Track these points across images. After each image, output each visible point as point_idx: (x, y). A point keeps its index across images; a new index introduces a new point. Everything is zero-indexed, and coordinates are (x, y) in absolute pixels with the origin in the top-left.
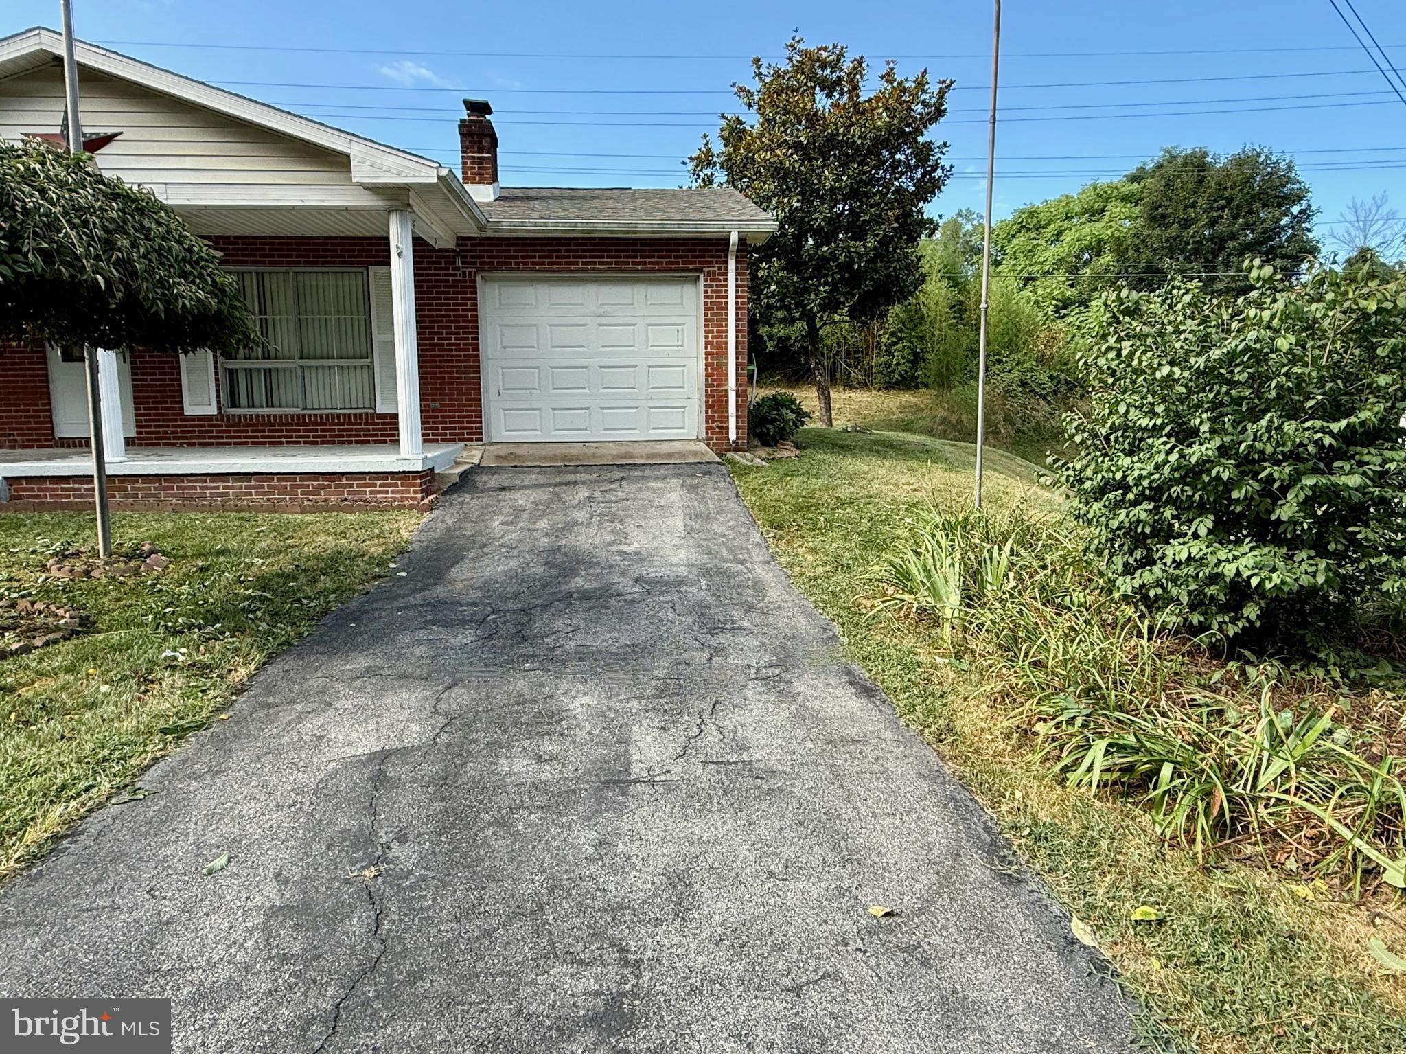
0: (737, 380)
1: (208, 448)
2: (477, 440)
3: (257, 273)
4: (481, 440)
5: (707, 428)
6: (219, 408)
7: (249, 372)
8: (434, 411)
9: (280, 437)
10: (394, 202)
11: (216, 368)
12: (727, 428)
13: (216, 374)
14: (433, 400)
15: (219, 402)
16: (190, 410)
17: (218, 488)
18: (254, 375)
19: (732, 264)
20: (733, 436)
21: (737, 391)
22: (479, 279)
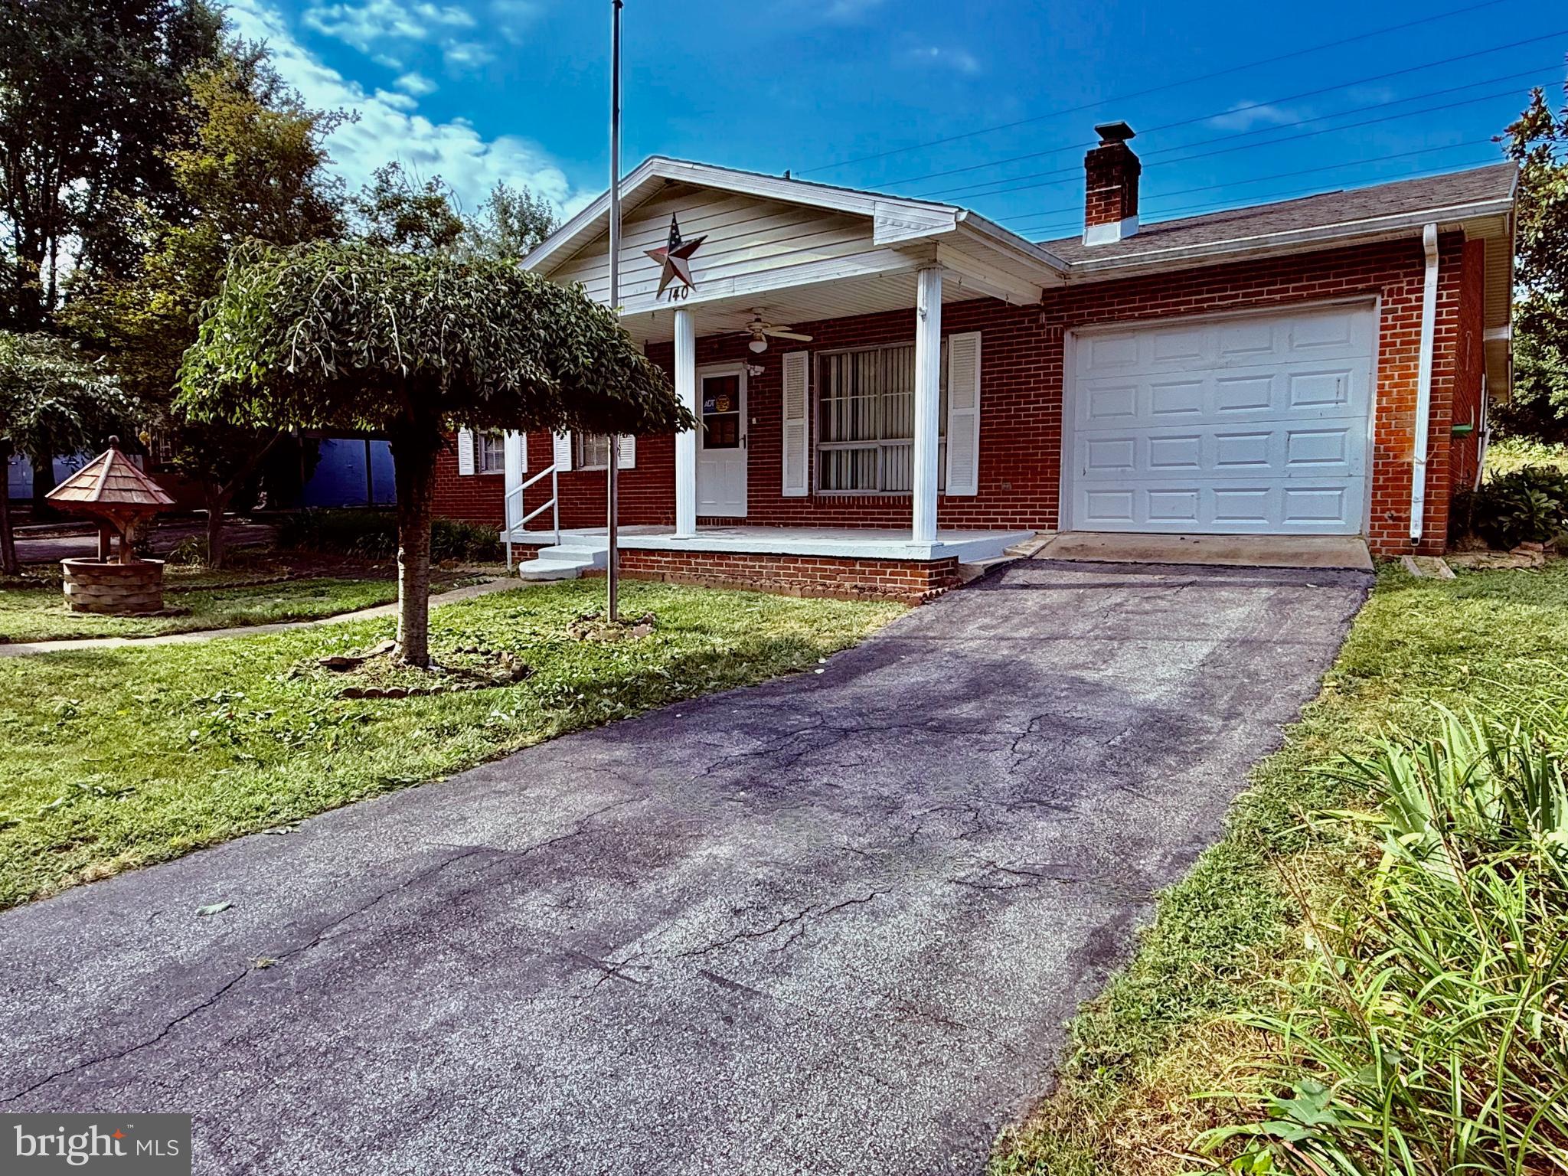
0: (1430, 448)
1: (799, 529)
2: (1050, 527)
3: (852, 354)
4: (1055, 527)
5: (1373, 519)
6: (810, 489)
7: (839, 453)
8: (1005, 493)
9: (857, 519)
10: (921, 261)
11: (811, 451)
12: (1408, 519)
13: (811, 456)
14: (1005, 481)
15: (810, 484)
16: (788, 491)
17: (754, 567)
18: (844, 455)
19: (1432, 275)
20: (1416, 532)
21: (1429, 464)
22: (1067, 336)
